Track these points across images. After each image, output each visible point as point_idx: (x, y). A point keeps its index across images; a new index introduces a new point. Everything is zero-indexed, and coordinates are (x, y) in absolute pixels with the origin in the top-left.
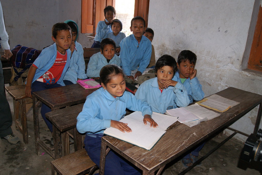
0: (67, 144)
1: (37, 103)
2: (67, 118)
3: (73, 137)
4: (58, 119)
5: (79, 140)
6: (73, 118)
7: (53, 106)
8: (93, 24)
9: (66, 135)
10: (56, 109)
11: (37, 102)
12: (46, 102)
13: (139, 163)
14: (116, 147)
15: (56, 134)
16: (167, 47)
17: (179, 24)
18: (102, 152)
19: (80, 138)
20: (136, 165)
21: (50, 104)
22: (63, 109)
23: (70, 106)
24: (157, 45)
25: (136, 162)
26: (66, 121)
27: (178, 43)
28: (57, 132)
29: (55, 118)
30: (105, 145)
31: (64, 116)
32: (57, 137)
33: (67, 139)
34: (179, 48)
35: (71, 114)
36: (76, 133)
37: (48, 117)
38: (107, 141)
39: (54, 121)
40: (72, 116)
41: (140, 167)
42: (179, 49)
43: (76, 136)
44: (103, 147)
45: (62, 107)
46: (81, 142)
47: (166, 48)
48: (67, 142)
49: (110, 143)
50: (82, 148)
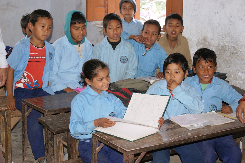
0: (60, 157)
1: (27, 113)
2: (61, 123)
3: (66, 144)
4: (52, 123)
5: (73, 147)
6: (67, 123)
7: (47, 111)
8: (105, 7)
9: (60, 146)
10: (49, 115)
11: (26, 111)
12: (38, 108)
13: (121, 147)
14: (104, 139)
15: (49, 144)
16: (210, 41)
17: (223, 8)
18: (93, 148)
19: (74, 144)
20: (119, 150)
21: (43, 109)
22: (57, 115)
23: (65, 113)
24: (197, 39)
25: (118, 147)
26: (60, 125)
27: (224, 36)
28: (49, 141)
29: (49, 122)
30: (95, 140)
31: (57, 121)
32: (50, 147)
33: (60, 151)
34: (225, 42)
35: (65, 120)
36: (70, 139)
37: (41, 121)
38: (97, 135)
39: (47, 124)
40: (66, 121)
41: (121, 150)
42: (226, 44)
43: (70, 142)
44: (94, 142)
45: (56, 113)
46: (76, 150)
47: (209, 43)
48: (61, 156)
49: (99, 136)
50: (77, 157)
